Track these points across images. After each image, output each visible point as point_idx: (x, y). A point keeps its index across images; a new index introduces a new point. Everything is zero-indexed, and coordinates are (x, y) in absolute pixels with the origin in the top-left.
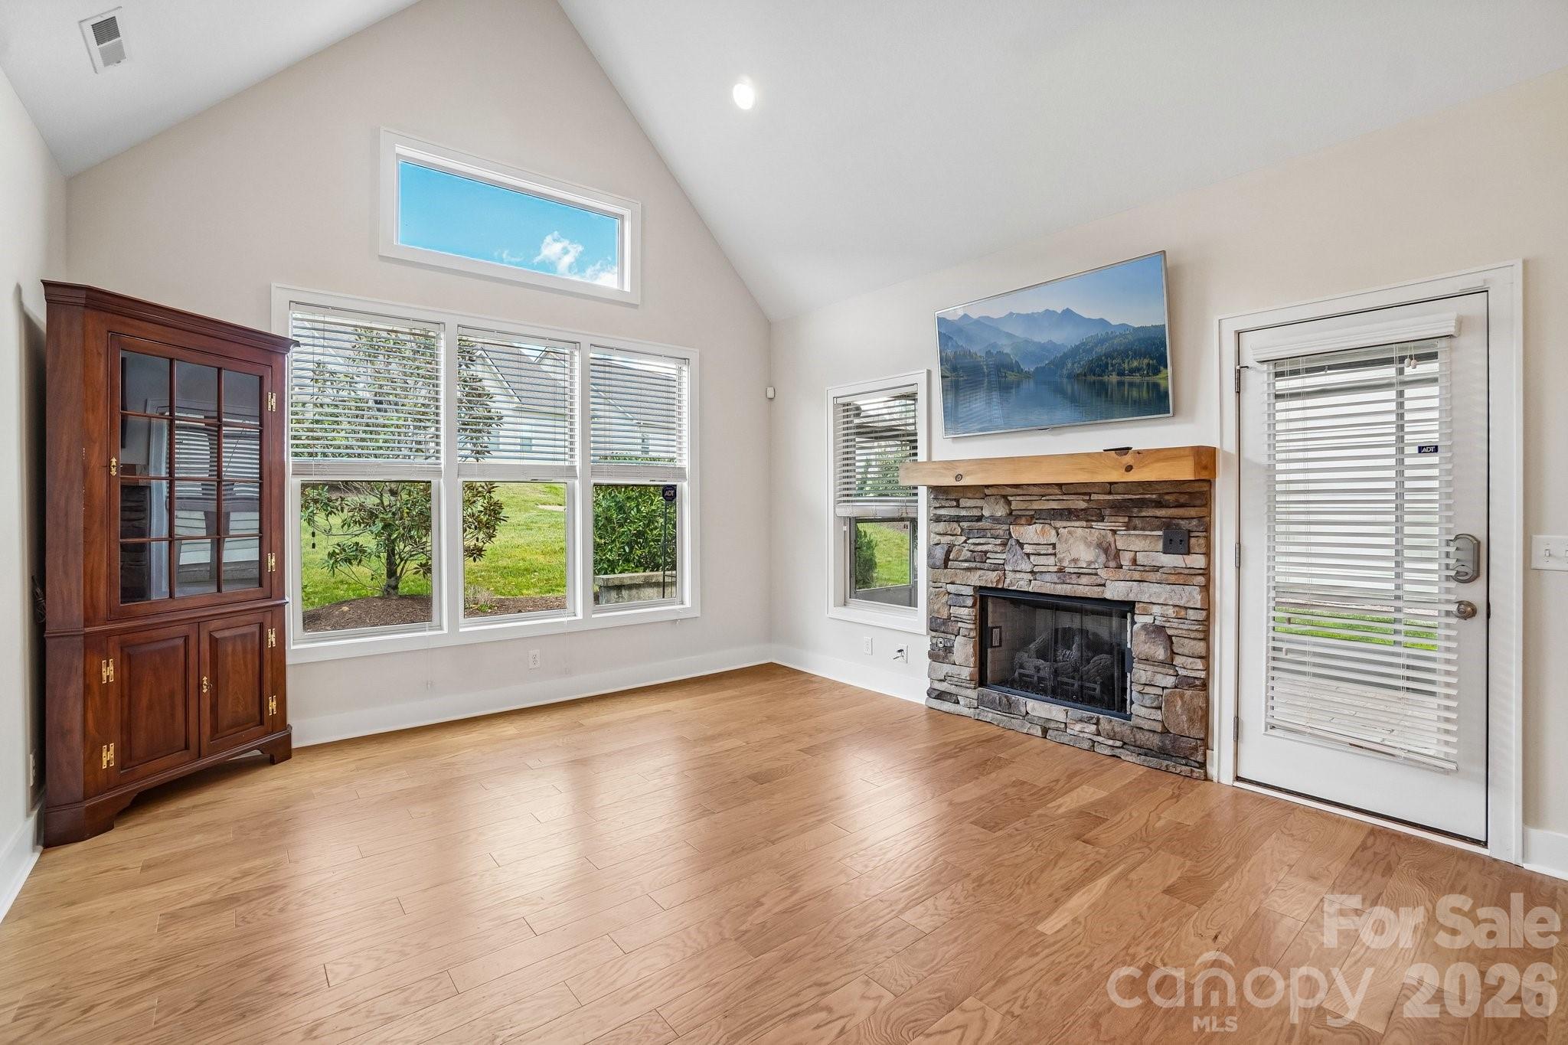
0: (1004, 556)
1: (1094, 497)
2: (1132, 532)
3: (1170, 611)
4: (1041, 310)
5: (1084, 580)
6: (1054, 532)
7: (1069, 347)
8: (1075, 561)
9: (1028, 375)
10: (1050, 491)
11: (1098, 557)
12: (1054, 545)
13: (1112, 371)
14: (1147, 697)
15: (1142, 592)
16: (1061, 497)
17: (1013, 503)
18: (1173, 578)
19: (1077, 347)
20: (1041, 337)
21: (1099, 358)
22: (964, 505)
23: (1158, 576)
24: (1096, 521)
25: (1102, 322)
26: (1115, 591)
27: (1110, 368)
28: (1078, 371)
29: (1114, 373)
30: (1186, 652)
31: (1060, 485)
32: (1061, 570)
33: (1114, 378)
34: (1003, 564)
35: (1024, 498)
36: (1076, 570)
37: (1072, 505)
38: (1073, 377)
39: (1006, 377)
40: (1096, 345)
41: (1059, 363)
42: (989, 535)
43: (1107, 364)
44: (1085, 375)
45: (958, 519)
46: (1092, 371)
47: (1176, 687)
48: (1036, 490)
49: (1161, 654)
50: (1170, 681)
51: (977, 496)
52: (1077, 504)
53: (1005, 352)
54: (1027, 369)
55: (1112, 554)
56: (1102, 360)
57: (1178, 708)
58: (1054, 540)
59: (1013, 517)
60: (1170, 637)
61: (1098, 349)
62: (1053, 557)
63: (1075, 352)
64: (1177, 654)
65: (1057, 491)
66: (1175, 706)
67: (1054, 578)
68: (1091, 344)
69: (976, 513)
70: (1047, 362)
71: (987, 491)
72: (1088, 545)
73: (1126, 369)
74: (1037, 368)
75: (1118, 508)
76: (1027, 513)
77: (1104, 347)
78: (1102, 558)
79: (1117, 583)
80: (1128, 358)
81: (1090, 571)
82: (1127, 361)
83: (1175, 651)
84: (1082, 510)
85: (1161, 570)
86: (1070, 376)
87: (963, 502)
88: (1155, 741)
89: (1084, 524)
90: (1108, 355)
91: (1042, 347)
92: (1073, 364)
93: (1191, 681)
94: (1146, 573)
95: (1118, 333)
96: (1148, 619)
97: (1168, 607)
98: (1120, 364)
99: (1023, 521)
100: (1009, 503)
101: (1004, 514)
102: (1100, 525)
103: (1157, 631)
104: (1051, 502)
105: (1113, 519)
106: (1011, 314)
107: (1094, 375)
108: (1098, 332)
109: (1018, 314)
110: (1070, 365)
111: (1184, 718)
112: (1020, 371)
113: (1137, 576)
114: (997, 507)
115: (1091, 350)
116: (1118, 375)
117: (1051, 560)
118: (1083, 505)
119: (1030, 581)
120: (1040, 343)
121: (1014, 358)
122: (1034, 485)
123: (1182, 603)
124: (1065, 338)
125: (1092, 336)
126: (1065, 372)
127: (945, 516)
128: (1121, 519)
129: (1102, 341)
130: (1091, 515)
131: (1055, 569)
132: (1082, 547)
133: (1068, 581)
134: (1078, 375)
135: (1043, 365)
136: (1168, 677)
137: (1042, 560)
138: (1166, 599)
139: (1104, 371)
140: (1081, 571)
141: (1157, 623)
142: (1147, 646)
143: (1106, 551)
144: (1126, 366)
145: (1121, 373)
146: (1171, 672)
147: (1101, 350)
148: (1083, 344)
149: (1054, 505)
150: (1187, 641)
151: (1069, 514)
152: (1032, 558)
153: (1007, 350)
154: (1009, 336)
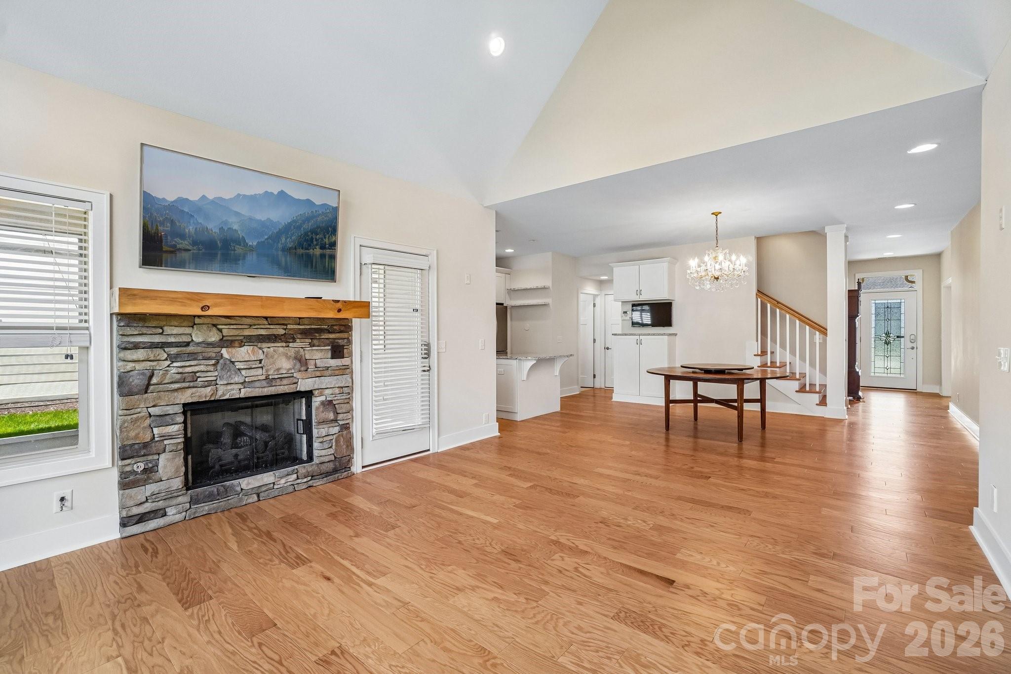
0: (216, 374)
1: (289, 327)
2: (314, 348)
3: (337, 391)
4: (261, 192)
5: (285, 382)
6: (261, 351)
7: (283, 224)
8: (278, 369)
9: (252, 249)
10: (260, 322)
11: (295, 365)
12: (260, 361)
13: (317, 245)
14: (325, 443)
15: (321, 383)
16: (268, 326)
17: (223, 330)
18: (337, 372)
19: (290, 224)
20: (261, 216)
21: (306, 234)
22: (169, 332)
23: (329, 372)
24: (292, 342)
25: (309, 202)
26: (304, 385)
27: (315, 243)
28: (290, 245)
29: (317, 247)
30: (344, 411)
31: (266, 318)
32: (267, 378)
33: (318, 251)
34: (216, 380)
35: (235, 327)
36: (280, 376)
37: (275, 332)
38: (287, 250)
39: (234, 250)
40: (304, 222)
41: (276, 237)
42: (201, 357)
43: (312, 238)
44: (295, 249)
45: (163, 346)
46: (301, 245)
47: (339, 432)
48: (249, 321)
49: (331, 416)
50: (336, 430)
51: (185, 324)
52: (279, 332)
53: (234, 228)
54: (251, 244)
55: (302, 362)
56: (308, 236)
57: (341, 442)
58: (261, 357)
59: (227, 342)
60: (335, 405)
61: (305, 226)
62: (261, 369)
63: (287, 229)
64: (339, 413)
65: (266, 322)
66: (340, 442)
67: (264, 383)
68: (300, 222)
69: (186, 339)
70: (266, 237)
71: (197, 321)
72: (288, 358)
73: (327, 242)
74: (258, 242)
75: (305, 333)
76: (238, 338)
77: (310, 224)
78: (298, 366)
79: (306, 380)
80: (328, 234)
81: (289, 375)
82: (327, 236)
83: (338, 412)
84: (282, 335)
85: (329, 369)
86: (283, 250)
87: (168, 330)
88: (331, 466)
89: (284, 344)
90: (314, 231)
91: (263, 224)
92: (286, 239)
93: (345, 426)
94: (322, 372)
95: (321, 212)
96: (323, 398)
97: (335, 389)
98: (322, 239)
99: (237, 344)
100: (220, 330)
101: (218, 339)
102: (295, 345)
103: (329, 404)
104: (259, 330)
105: (302, 340)
106: (239, 195)
107: (302, 248)
108: (303, 211)
109: (244, 195)
110: (283, 240)
111: (345, 446)
112: (246, 245)
113: (318, 374)
114: (211, 333)
115: (299, 228)
116: (321, 248)
117: (260, 371)
118: (282, 332)
119: (240, 389)
120: (261, 220)
121: (241, 234)
122: (245, 317)
123: (342, 385)
124: (279, 216)
125: (300, 214)
126: (280, 246)
127: (144, 343)
128: (307, 340)
129: (308, 219)
130: (287, 338)
131: (264, 377)
132: (284, 359)
133: (274, 384)
134: (290, 249)
135: (263, 240)
136: (335, 428)
137: (253, 372)
138: (334, 385)
139: (310, 245)
140: (283, 376)
141: (328, 399)
142: (323, 414)
143: (300, 361)
144: (327, 240)
145: (323, 247)
146: (337, 424)
147: (308, 226)
148: (294, 221)
149: (263, 332)
150: (342, 405)
151: (273, 338)
152: (243, 372)
153: (235, 227)
154: (237, 214)
